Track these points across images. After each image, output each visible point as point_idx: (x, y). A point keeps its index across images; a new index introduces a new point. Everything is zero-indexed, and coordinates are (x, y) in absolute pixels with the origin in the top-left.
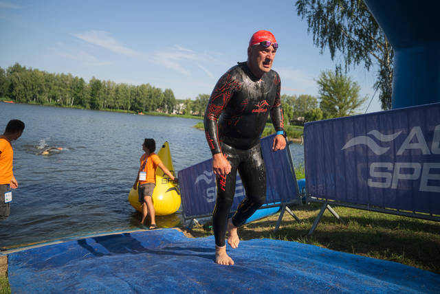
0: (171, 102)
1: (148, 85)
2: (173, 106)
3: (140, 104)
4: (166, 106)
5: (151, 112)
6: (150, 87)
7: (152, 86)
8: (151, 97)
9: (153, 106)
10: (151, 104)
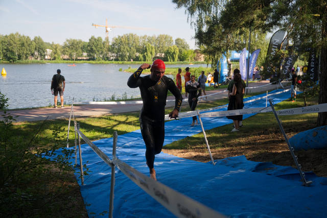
0: (41, 49)
6: (20, 36)
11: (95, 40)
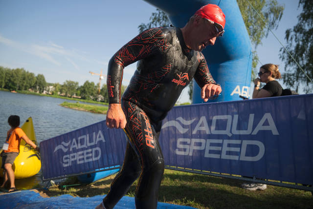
0: (42, 84)
1: (22, 69)
2: (43, 87)
3: (14, 84)
4: (38, 87)
5: (23, 91)
6: (24, 71)
7: (26, 71)
8: (24, 79)
9: (26, 86)
10: (25, 84)
11: (89, 83)
